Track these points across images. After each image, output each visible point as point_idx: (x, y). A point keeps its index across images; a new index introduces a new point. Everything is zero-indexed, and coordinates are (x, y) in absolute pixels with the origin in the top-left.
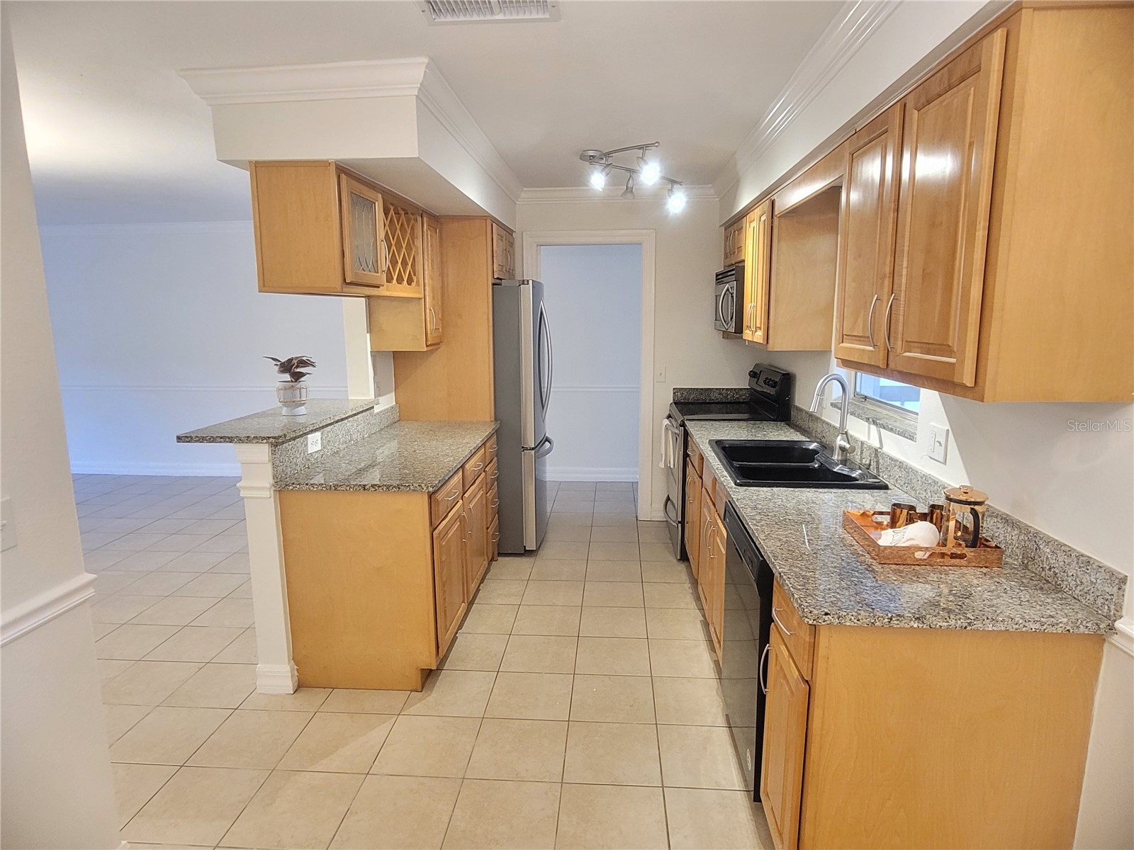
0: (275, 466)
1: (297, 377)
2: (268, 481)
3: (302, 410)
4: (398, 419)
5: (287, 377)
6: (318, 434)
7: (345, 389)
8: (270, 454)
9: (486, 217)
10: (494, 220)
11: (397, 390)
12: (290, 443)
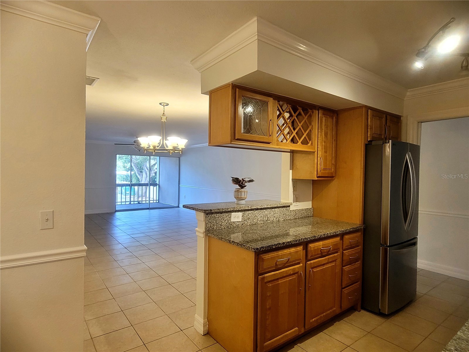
0: (206, 224)
1: (242, 186)
2: (203, 230)
3: (243, 202)
4: (312, 215)
5: (237, 186)
6: (240, 214)
7: (280, 197)
8: (205, 218)
9: (362, 107)
10: (368, 108)
11: (313, 201)
12: (218, 215)
